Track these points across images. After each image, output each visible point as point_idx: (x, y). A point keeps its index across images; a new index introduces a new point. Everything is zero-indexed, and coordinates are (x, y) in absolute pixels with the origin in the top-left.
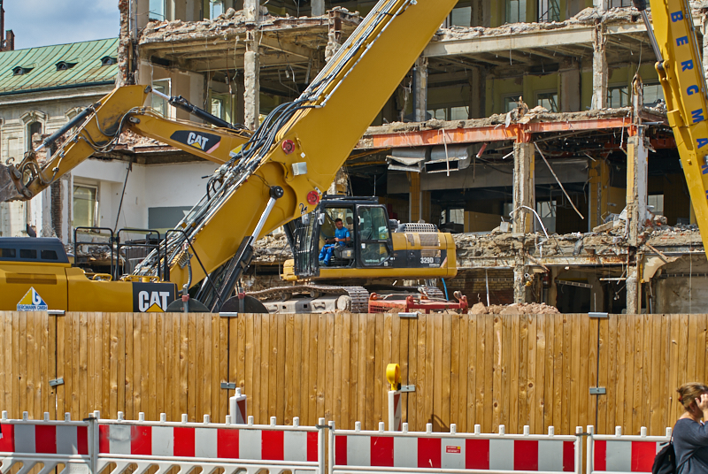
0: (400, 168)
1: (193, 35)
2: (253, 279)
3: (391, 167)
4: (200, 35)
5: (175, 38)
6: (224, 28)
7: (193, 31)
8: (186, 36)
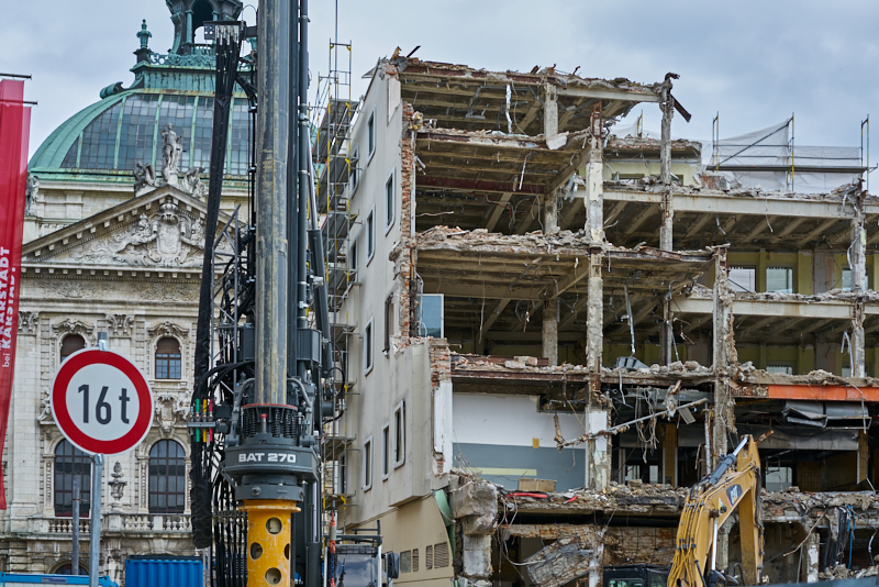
0: (801, 422)
1: (516, 249)
2: (604, 530)
3: (790, 420)
4: (525, 250)
5: (488, 249)
6: (556, 246)
7: (516, 244)
8: (506, 249)
